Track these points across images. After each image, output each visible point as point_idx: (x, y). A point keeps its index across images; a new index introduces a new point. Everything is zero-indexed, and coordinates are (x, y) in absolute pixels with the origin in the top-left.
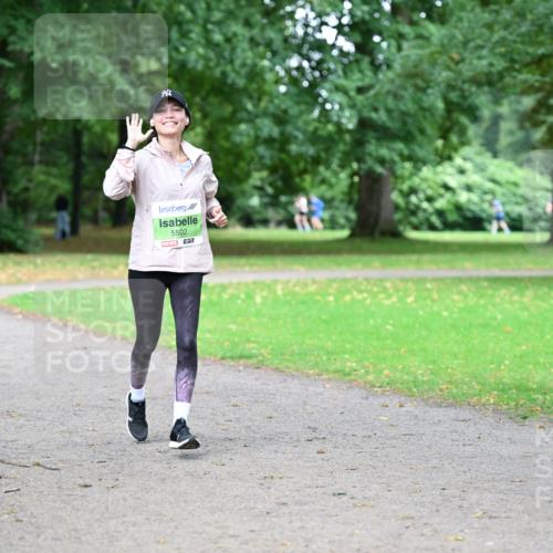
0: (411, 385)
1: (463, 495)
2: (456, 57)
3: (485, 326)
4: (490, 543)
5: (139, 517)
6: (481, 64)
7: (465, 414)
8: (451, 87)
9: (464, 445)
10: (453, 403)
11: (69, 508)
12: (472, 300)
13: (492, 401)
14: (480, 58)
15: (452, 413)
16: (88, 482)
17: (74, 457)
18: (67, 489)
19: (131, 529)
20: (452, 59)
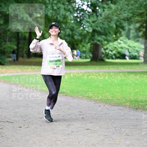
0: (107, 100)
1: (121, 129)
2: (119, 13)
3: (126, 85)
4: (128, 142)
5: (35, 135)
6: (125, 15)
7: (121, 108)
8: (117, 21)
9: (121, 116)
10: (118, 105)
11: (16, 133)
12: (123, 78)
13: (128, 104)
14: (125, 13)
15: (118, 108)
16: (21, 126)
17: (17, 119)
18: (15, 128)
19: (32, 138)
20: (118, 14)
